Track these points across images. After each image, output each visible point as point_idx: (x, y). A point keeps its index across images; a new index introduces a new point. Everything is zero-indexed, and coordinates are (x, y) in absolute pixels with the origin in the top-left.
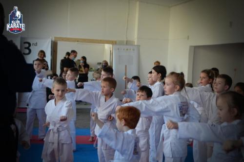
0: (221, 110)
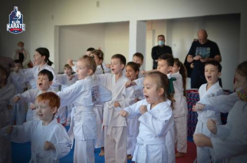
0: (148, 88)
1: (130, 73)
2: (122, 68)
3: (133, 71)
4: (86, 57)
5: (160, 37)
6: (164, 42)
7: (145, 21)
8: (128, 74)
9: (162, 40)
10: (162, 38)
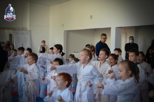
0: (121, 71)
1: (112, 61)
2: (105, 58)
3: (114, 60)
4: (85, 49)
5: (130, 38)
6: (134, 41)
7: (121, 27)
8: (111, 61)
9: (132, 39)
10: (132, 38)
